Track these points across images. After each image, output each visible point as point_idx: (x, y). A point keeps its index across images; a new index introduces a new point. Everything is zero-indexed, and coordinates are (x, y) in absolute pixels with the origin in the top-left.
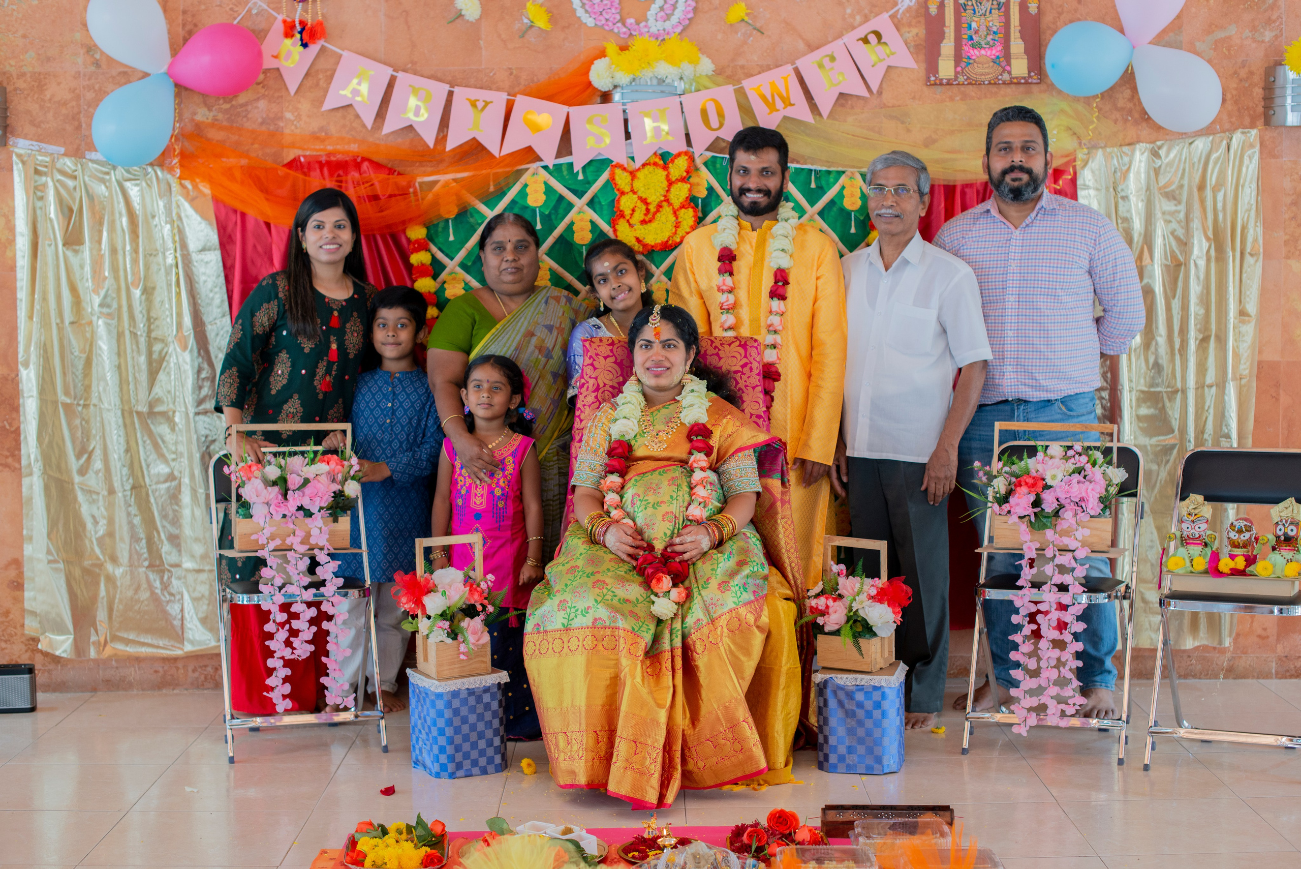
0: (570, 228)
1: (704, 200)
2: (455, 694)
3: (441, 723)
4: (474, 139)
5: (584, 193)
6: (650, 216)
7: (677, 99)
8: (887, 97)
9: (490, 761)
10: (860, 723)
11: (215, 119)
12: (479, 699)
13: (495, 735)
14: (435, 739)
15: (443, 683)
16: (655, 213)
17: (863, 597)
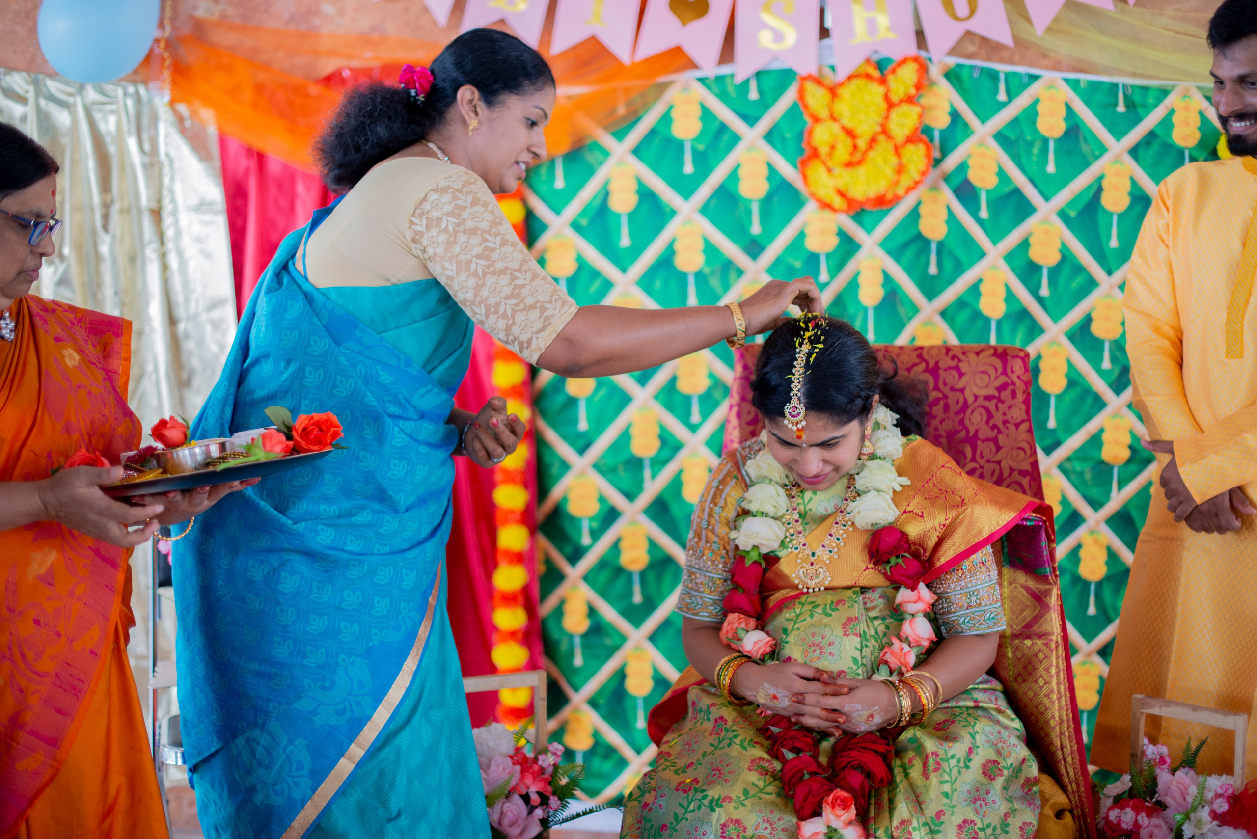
0: (734, 174)
1: (942, 132)
4: (592, 37)
5: (759, 119)
6: (858, 156)
11: (223, 16)
16: (866, 152)
17: (1202, 814)
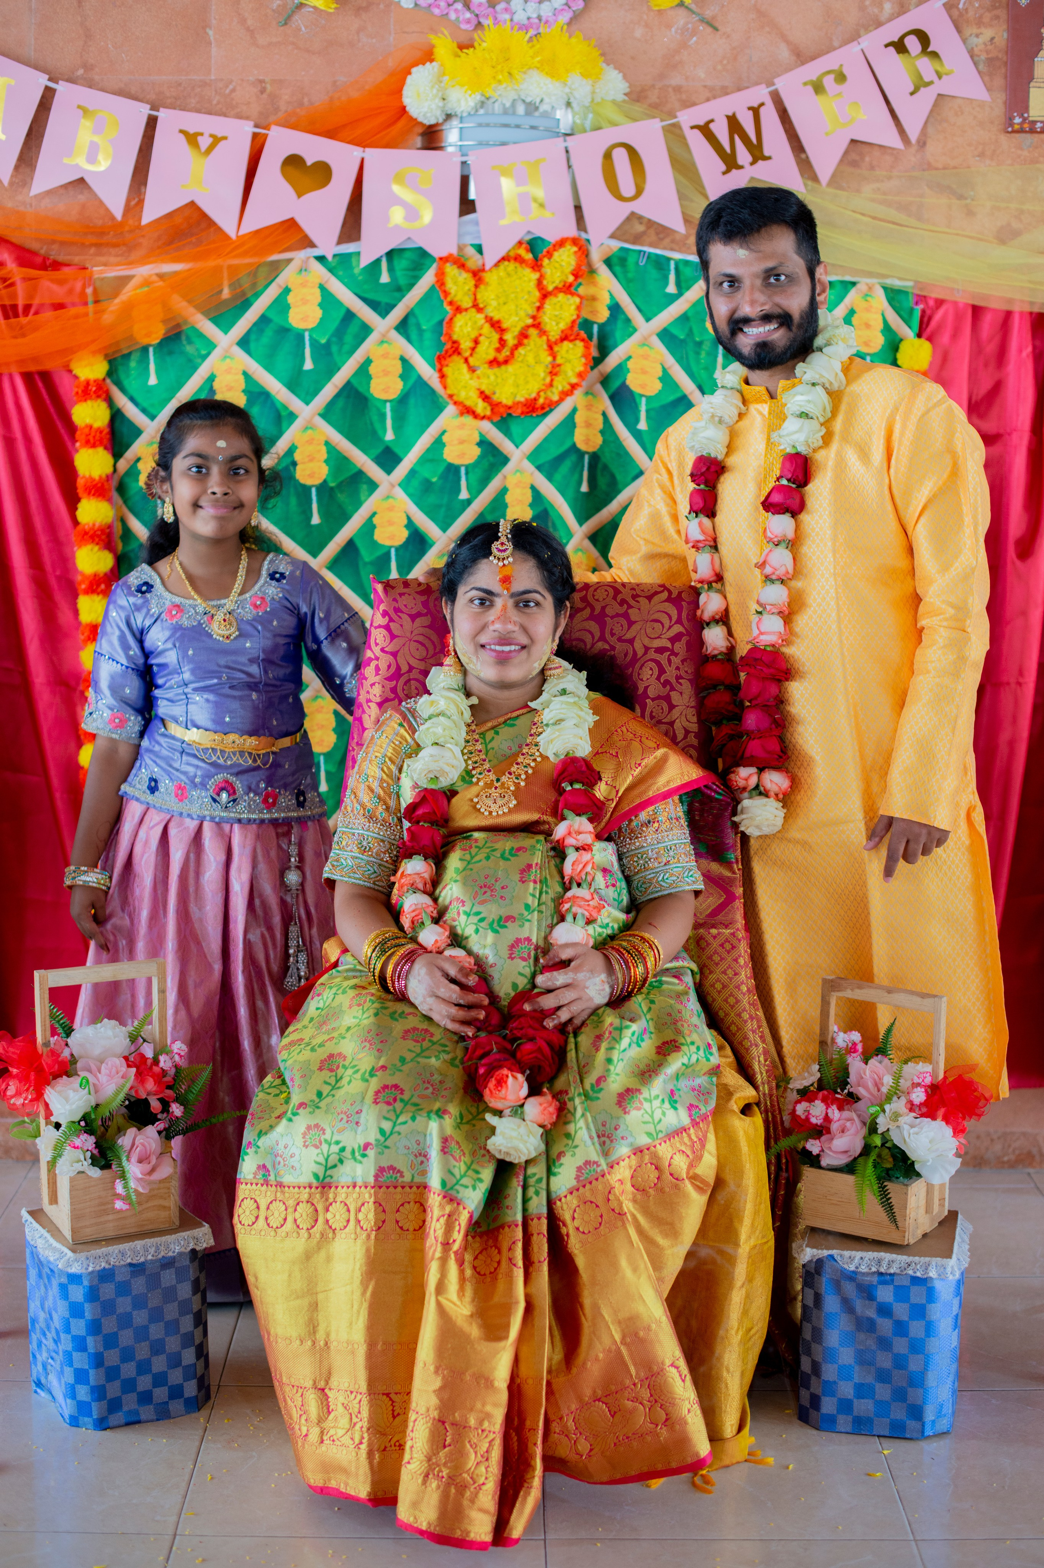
0: (363, 370)
1: (602, 327)
2: (105, 1275)
3: (79, 1327)
4: (192, 203)
5: (390, 307)
6: (506, 352)
7: (560, 144)
8: (933, 149)
9: (176, 1392)
10: (884, 1344)
12: (154, 1281)
13: (184, 1346)
14: (68, 1356)
15: (82, 1256)
16: (516, 347)
17: (898, 1105)
